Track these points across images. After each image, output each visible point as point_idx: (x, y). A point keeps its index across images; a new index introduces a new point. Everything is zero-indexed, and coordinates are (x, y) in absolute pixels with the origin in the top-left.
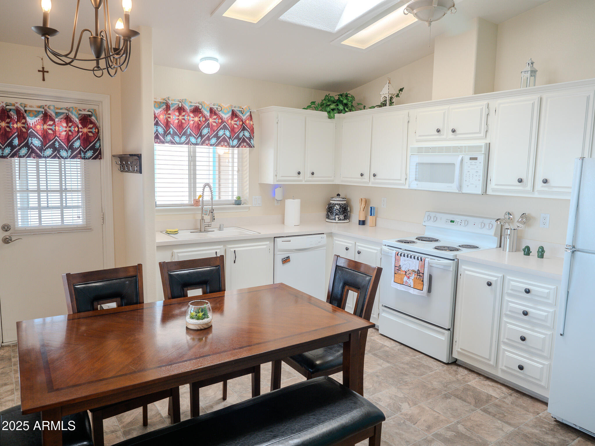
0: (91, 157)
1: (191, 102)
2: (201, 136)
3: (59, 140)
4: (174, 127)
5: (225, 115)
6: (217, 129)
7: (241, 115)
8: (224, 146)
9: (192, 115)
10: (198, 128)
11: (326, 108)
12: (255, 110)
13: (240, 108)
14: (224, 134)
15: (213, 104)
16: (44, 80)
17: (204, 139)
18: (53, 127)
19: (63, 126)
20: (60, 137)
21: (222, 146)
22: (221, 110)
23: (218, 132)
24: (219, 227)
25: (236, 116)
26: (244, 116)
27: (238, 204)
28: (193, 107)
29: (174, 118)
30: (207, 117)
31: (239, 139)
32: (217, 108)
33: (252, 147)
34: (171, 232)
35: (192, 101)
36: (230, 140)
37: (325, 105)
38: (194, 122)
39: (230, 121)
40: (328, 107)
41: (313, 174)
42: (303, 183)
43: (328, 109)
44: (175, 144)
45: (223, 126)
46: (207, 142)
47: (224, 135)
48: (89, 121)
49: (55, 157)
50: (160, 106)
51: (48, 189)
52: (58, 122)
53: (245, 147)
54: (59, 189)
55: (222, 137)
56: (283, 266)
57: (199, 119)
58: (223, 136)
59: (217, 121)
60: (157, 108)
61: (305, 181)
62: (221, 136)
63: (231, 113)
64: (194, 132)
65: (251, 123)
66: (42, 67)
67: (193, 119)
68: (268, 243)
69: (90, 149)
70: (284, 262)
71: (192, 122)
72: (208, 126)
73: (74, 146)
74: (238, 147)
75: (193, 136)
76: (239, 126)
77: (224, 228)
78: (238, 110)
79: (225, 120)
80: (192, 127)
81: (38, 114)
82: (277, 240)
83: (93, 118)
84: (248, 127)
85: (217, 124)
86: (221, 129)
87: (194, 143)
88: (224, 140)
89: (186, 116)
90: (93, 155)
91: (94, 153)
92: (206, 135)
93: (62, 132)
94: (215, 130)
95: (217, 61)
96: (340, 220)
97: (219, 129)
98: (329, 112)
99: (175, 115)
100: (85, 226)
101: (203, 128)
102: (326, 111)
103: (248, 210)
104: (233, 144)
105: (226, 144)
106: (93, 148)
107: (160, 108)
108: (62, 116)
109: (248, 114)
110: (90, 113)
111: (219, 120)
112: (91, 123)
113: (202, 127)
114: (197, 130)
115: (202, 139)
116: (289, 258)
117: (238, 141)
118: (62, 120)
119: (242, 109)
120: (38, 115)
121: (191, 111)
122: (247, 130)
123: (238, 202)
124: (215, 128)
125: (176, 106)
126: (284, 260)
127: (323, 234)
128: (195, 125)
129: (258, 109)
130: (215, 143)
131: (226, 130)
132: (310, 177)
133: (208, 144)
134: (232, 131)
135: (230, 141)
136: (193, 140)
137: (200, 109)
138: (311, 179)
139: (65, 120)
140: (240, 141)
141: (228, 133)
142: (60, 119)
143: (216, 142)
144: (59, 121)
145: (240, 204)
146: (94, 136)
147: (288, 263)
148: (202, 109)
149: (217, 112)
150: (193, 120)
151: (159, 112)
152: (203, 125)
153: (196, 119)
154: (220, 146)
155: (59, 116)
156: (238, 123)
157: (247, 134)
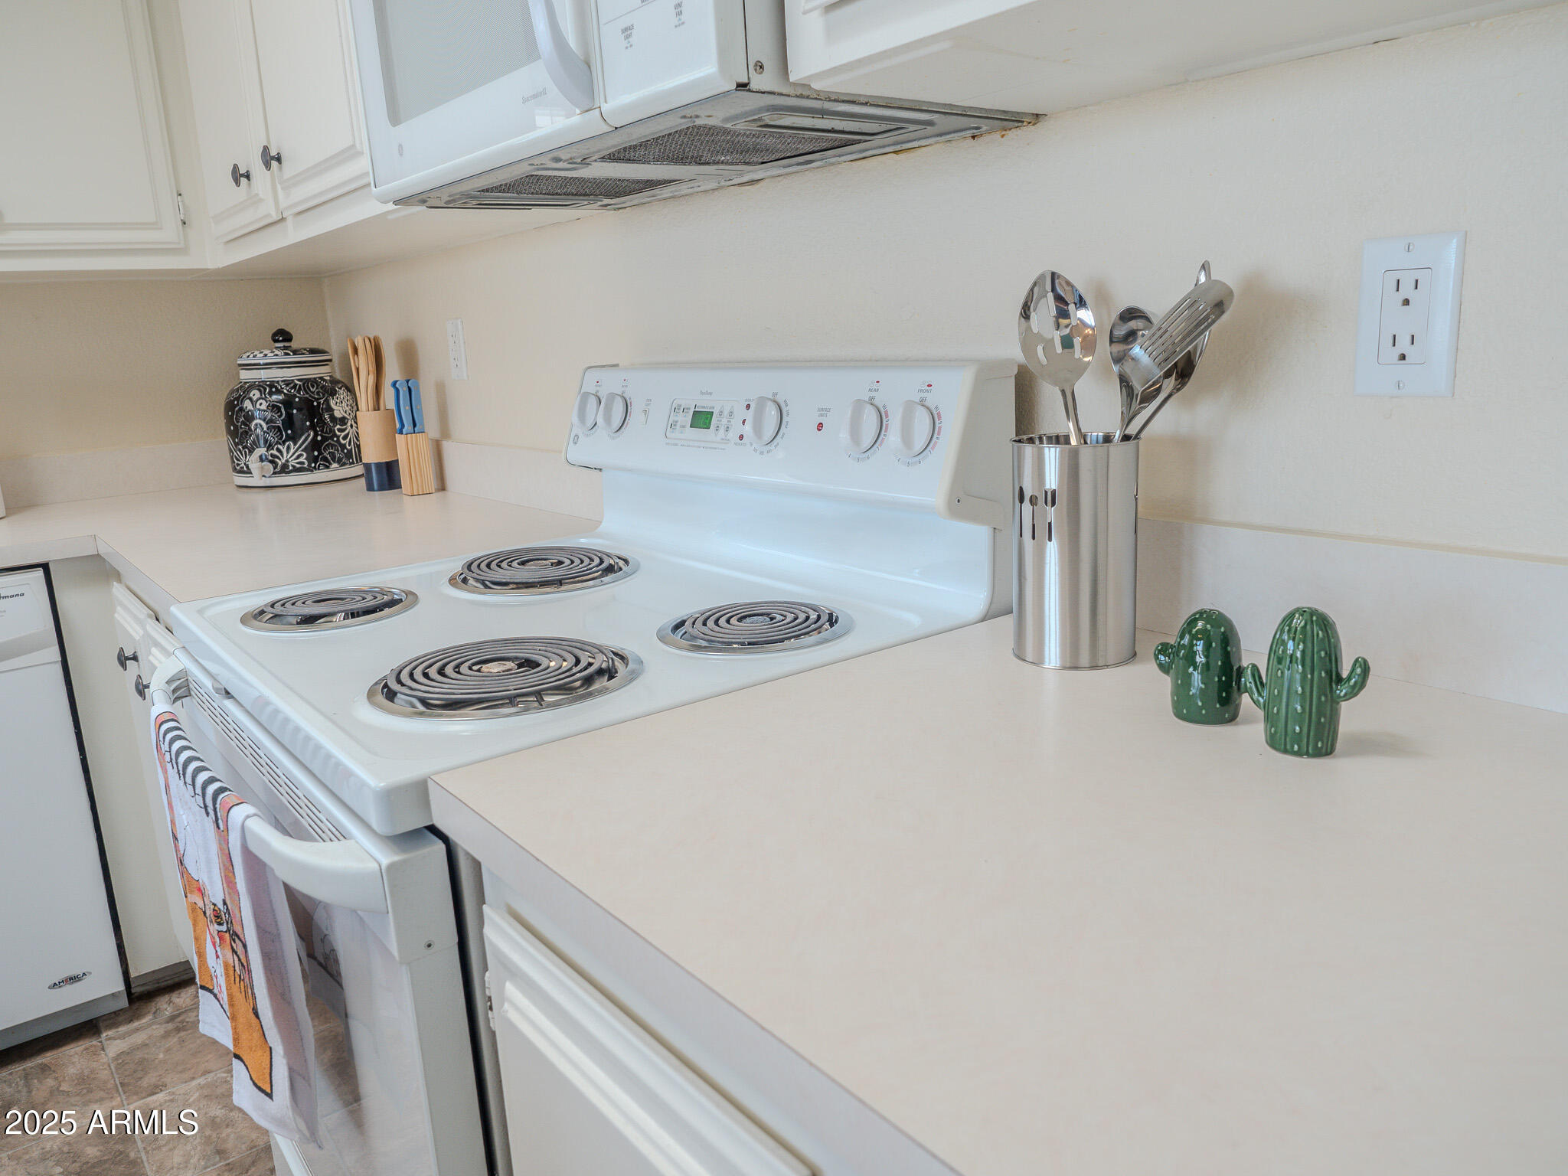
96: (284, 470)
127: (43, 565)
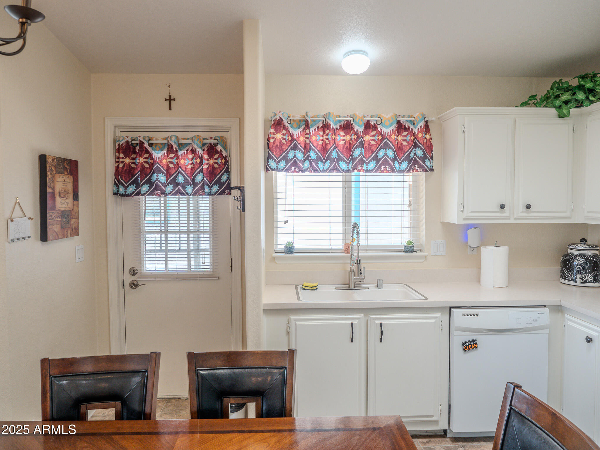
0: (217, 192)
1: (340, 117)
2: (353, 160)
3: (185, 174)
4: (318, 150)
5: (387, 129)
6: (377, 149)
7: (412, 127)
8: (385, 171)
9: (342, 133)
10: (349, 148)
11: (554, 102)
12: (434, 119)
13: (411, 118)
14: (386, 154)
15: (370, 115)
16: (170, 109)
17: (355, 163)
18: (175, 161)
19: (189, 159)
20: (186, 171)
21: (383, 171)
22: (381, 123)
23: (377, 153)
24: (376, 283)
25: (406, 129)
26: (415, 128)
27: (408, 252)
28: (342, 123)
29: (317, 138)
30: (359, 134)
31: (410, 161)
32: (376, 121)
33: (428, 171)
34: (307, 287)
35: (340, 115)
36: (396, 163)
37: (552, 97)
38: (345, 142)
39: (393, 137)
40: (557, 100)
41: (528, 207)
42: (512, 221)
43: (558, 103)
44: (319, 173)
45: (383, 144)
46: (359, 167)
47: (386, 157)
48: (215, 151)
49: (176, 194)
50: (299, 126)
51: (181, 230)
52: (184, 155)
53: (417, 171)
54: (186, 230)
55: (382, 160)
56: (464, 354)
57: (350, 137)
58: (384, 158)
59: (376, 138)
60: (296, 128)
61: (515, 219)
62: (381, 158)
63: (395, 125)
64: (345, 155)
65: (428, 136)
66: (169, 94)
67: (344, 138)
68: (438, 315)
69: (216, 183)
70: (466, 348)
71: (342, 143)
72: (362, 145)
73: (195, 180)
74: (409, 172)
75: (344, 161)
76: (410, 142)
77: (383, 285)
78: (407, 121)
79: (386, 135)
80: (342, 149)
81: (165, 147)
82: (453, 311)
83: (219, 146)
84: (421, 142)
85: (376, 142)
86: (381, 149)
87: (345, 169)
88: (386, 163)
89: (330, 134)
90: (218, 190)
91: (220, 188)
92: (357, 157)
93: (188, 165)
94: (374, 150)
95: (366, 56)
96: (585, 282)
97: (379, 148)
98: (560, 107)
99: (319, 134)
100: (212, 273)
101: (355, 149)
102: (553, 106)
103: (423, 261)
104: (400, 168)
105: (388, 168)
106: (219, 183)
107: (300, 128)
108: (188, 148)
109: (422, 123)
110: (216, 141)
111: (378, 136)
112: (217, 152)
113: (353, 148)
114: (348, 153)
115: (353, 163)
116: (474, 342)
117: (409, 164)
118: (188, 151)
119: (414, 118)
120: (164, 149)
121: (341, 128)
122: (419, 147)
123: (409, 249)
124: (374, 148)
125: (320, 123)
126: (466, 346)
127: (545, 306)
128: (346, 146)
129: (438, 117)
130: (375, 168)
131: (387, 149)
132: (523, 212)
133: (361, 169)
134: (399, 149)
135: (394, 163)
136: (343, 165)
137: (352, 124)
138: (525, 215)
139: (191, 152)
140: (411, 164)
141: (390, 153)
142: (186, 151)
143: (376, 166)
144: (185, 153)
145: (411, 252)
146: (219, 168)
147: (474, 349)
148: (354, 124)
149: (376, 126)
150: (344, 140)
151: (298, 133)
152: (354, 145)
153: (348, 138)
154: (381, 171)
155: (185, 148)
156: (408, 138)
157: (419, 153)
